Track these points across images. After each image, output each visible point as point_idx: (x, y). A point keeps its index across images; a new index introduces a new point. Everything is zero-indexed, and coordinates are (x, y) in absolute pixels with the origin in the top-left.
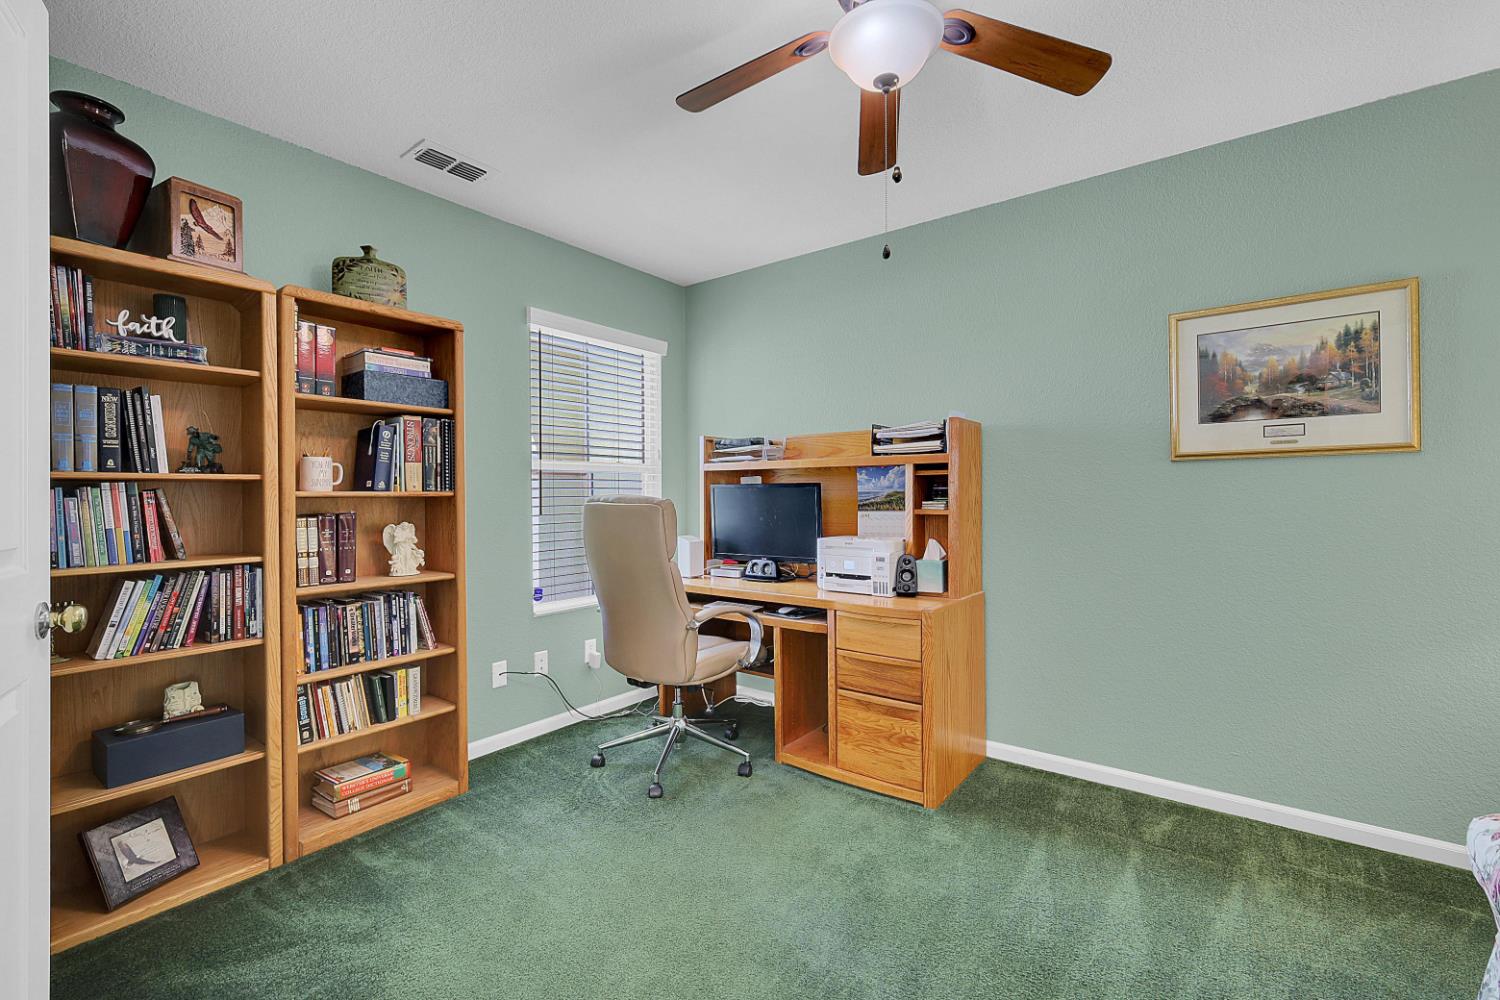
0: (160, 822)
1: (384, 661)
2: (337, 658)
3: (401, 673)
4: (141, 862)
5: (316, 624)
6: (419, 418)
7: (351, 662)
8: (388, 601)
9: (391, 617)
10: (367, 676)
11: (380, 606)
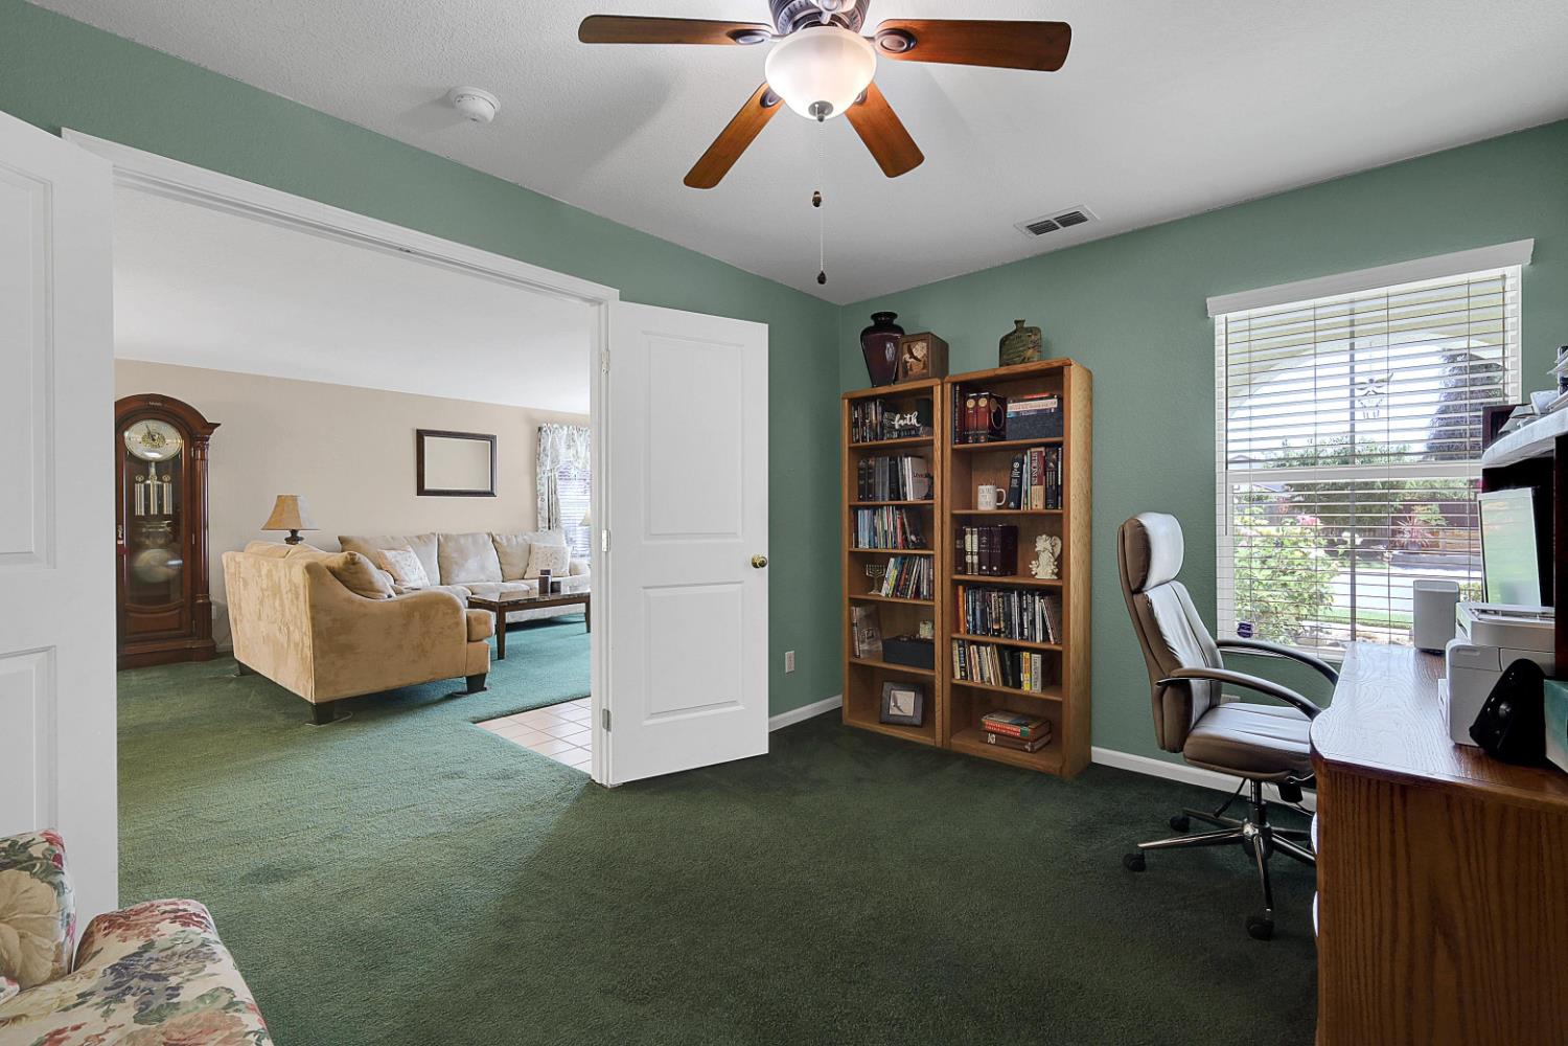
0: (913, 694)
1: (1017, 641)
2: (986, 631)
3: (1026, 655)
4: (898, 708)
5: (974, 602)
6: (1042, 449)
7: (993, 635)
8: (1020, 596)
9: (1021, 610)
10: (1001, 648)
11: (1015, 598)
